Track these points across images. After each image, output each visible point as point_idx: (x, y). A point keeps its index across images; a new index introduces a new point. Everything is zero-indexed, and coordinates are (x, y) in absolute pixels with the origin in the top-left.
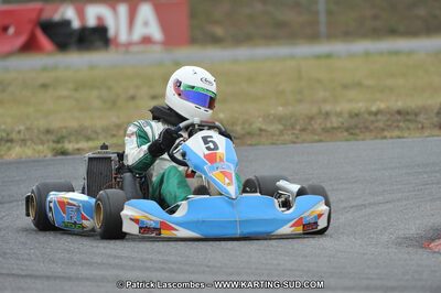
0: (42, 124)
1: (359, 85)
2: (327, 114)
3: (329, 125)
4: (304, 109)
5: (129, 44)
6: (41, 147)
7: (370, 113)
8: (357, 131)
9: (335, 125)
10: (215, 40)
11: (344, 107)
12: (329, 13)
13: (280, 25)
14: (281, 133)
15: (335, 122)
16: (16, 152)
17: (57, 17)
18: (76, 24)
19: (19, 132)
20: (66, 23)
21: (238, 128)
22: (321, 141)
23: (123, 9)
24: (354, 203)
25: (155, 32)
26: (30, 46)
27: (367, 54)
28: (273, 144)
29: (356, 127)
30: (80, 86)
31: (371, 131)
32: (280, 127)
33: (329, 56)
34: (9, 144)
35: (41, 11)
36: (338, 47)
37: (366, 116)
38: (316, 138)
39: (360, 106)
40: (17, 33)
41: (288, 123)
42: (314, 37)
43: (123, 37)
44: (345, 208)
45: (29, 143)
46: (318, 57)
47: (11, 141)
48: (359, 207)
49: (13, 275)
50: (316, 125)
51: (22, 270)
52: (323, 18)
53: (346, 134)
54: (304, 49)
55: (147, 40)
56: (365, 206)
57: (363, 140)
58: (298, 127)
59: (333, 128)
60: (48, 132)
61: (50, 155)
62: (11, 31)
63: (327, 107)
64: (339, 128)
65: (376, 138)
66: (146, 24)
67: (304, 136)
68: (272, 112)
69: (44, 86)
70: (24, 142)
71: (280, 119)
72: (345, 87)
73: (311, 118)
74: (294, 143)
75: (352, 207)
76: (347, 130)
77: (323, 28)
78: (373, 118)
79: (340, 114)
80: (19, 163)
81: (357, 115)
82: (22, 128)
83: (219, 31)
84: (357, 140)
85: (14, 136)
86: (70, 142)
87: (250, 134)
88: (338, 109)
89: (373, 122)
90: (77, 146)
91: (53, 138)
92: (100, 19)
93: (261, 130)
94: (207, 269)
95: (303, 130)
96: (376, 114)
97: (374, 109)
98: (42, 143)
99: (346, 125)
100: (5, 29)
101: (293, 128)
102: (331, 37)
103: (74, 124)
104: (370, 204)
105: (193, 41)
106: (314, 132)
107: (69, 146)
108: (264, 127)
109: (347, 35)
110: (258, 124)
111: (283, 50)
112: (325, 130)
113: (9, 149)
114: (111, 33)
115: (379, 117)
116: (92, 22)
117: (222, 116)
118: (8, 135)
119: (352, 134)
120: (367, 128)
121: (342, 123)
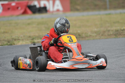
0: (28, 35)
1: (118, 22)
2: (109, 31)
3: (109, 34)
4: (102, 29)
5: (53, 12)
6: (27, 41)
7: (121, 30)
8: (118, 35)
9: (111, 34)
10: (77, 10)
11: (114, 28)
12: (110, 2)
13: (96, 5)
14: (96, 36)
15: (111, 33)
16: (21, 43)
17: (32, 4)
18: (38, 6)
19: (21, 37)
20: (35, 6)
21: (84, 35)
22: (107, 38)
23: (51, 2)
24: (117, 56)
25: (60, 8)
26: (25, 13)
27: (121, 13)
28: (94, 39)
29: (117, 34)
30: (39, 24)
31: (121, 35)
32: (95, 34)
33: (110, 14)
34: (19, 41)
35: (28, 3)
36: (112, 11)
37: (120, 31)
38: (106, 37)
39: (118, 28)
40: (21, 9)
41: (98, 33)
42: (106, 9)
43: (51, 10)
44: (114, 57)
45: (24, 40)
46: (107, 14)
47: (19, 40)
48: (118, 57)
49: (19, 78)
50: (106, 34)
51: (22, 76)
52: (108, 3)
53: (114, 36)
54: (103, 12)
55: (58, 10)
56: (120, 56)
57: (119, 38)
58: (101, 34)
59: (111, 35)
60: (30, 37)
61: (30, 43)
62: (20, 8)
63: (109, 29)
65: (123, 37)
66: (58, 6)
67: (102, 37)
68: (93, 30)
69: (29, 24)
70: (23, 40)
71: (96, 32)
72: (114, 23)
73: (104, 32)
74: (100, 39)
75: (116, 57)
77: (108, 6)
78: (122, 31)
79: (112, 31)
80: (21, 46)
81: (118, 31)
82: (22, 36)
83: (78, 7)
84: (117, 38)
85: (20, 38)
86: (36, 40)
87: (87, 37)
88: (112, 29)
89: (122, 33)
90: (38, 41)
91: (31, 38)
92: (45, 5)
93: (90, 35)
94: (74, 75)
95: (102, 35)
96: (123, 30)
97: (122, 29)
98: (28, 40)
99: (114, 33)
100: (18, 8)
102: (110, 8)
103: (37, 35)
104: (121, 56)
105: (71, 10)
106: (105, 36)
107: (36, 41)
109: (115, 8)
110: (89, 34)
111: (96, 12)
112: (109, 35)
113: (19, 42)
114: (48, 8)
115: (124, 31)
116: (42, 5)
117: (79, 32)
118: (18, 38)
119: (116, 36)
120: (120, 34)
121: (113, 33)
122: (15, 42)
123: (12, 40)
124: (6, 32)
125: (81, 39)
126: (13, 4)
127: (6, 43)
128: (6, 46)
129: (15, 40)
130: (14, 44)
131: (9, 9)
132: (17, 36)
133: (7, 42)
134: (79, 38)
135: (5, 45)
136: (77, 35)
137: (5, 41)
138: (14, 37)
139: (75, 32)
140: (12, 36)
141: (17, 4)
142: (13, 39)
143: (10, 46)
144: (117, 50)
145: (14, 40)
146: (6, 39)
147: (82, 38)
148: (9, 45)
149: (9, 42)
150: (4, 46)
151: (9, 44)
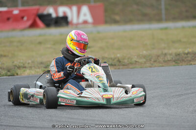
0: (39, 60)
1: (179, 41)
2: (166, 54)
3: (166, 59)
4: (155, 52)
5: (77, 24)
6: (38, 70)
7: (185, 54)
8: (179, 62)
9: (169, 59)
10: (116, 22)
11: (173, 51)
12: (166, 9)
13: (145, 15)
14: (145, 63)
15: (169, 58)
16: (27, 72)
17: (45, 12)
18: (54, 15)
19: (29, 63)
20: (50, 15)
21: (126, 61)
22: (163, 66)
23: (75, 9)
24: (177, 94)
25: (89, 19)
26: (34, 25)
27: (183, 27)
28: (141, 68)
29: (178, 60)
30: (56, 43)
31: (185, 61)
32: (144, 60)
33: (166, 28)
34: (24, 69)
35: (38, 10)
36: (170, 25)
37: (183, 55)
38: (161, 65)
39: (180, 50)
40: (28, 20)
41: (148, 58)
42: (160, 20)
43: (75, 21)
44: (173, 96)
45: (33, 68)
46: (161, 29)
47: (25, 67)
48: (180, 95)
49: (26, 127)
50: (161, 59)
51: (30, 124)
52: (163, 12)
53: (174, 63)
54: (155, 26)
55: (85, 22)
56: (182, 95)
57: (181, 65)
58: (153, 60)
59: (169, 60)
60: (42, 63)
62: (25, 18)
63: (166, 51)
64: (171, 60)
65: (187, 64)
66: (85, 15)
67: (155, 64)
68: (141, 53)
69: (40, 43)
70: (31, 68)
71: (144, 57)
72: (174, 42)
73: (158, 56)
74: (151, 67)
76: (174, 61)
77: (164, 16)
78: (186, 56)
79: (171, 54)
80: (28, 77)
81: (179, 55)
82: (30, 61)
83: (117, 18)
84: (179, 66)
85: (26, 65)
87: (131, 63)
88: (170, 52)
89: (186, 58)
91: (44, 66)
92: (64, 13)
93: (136, 62)
95: (155, 61)
96: (187, 54)
97: (186, 52)
98: (39, 68)
99: (174, 59)
100: (22, 18)
101: (151, 61)
102: (167, 20)
104: (184, 94)
105: (106, 22)
106: (159, 62)
108: (137, 60)
109: (175, 19)
110: (135, 59)
111: (146, 26)
112: (165, 61)
113: (24, 71)
114: (70, 19)
115: (189, 55)
116: (61, 14)
117: (118, 55)
118: (24, 64)
119: (177, 63)
120: (183, 60)
121: (172, 58)
122: (19, 72)
123: (15, 68)
124: (5, 56)
125: (121, 67)
126: (16, 12)
127: (4, 72)
128: (5, 77)
129: (19, 68)
130: (17, 74)
131: (8, 19)
132: (22, 61)
133: (6, 72)
134: (119, 65)
135: (3, 75)
136: (115, 61)
137: (4, 69)
138: (16, 63)
139: (113, 56)
140: (13, 62)
141: (21, 11)
142: (15, 66)
143: (11, 77)
144: (178, 84)
145: (16, 68)
146: (5, 66)
147: (124, 65)
148: (9, 76)
149: (9, 71)
150: (2, 77)
151: (9, 74)
